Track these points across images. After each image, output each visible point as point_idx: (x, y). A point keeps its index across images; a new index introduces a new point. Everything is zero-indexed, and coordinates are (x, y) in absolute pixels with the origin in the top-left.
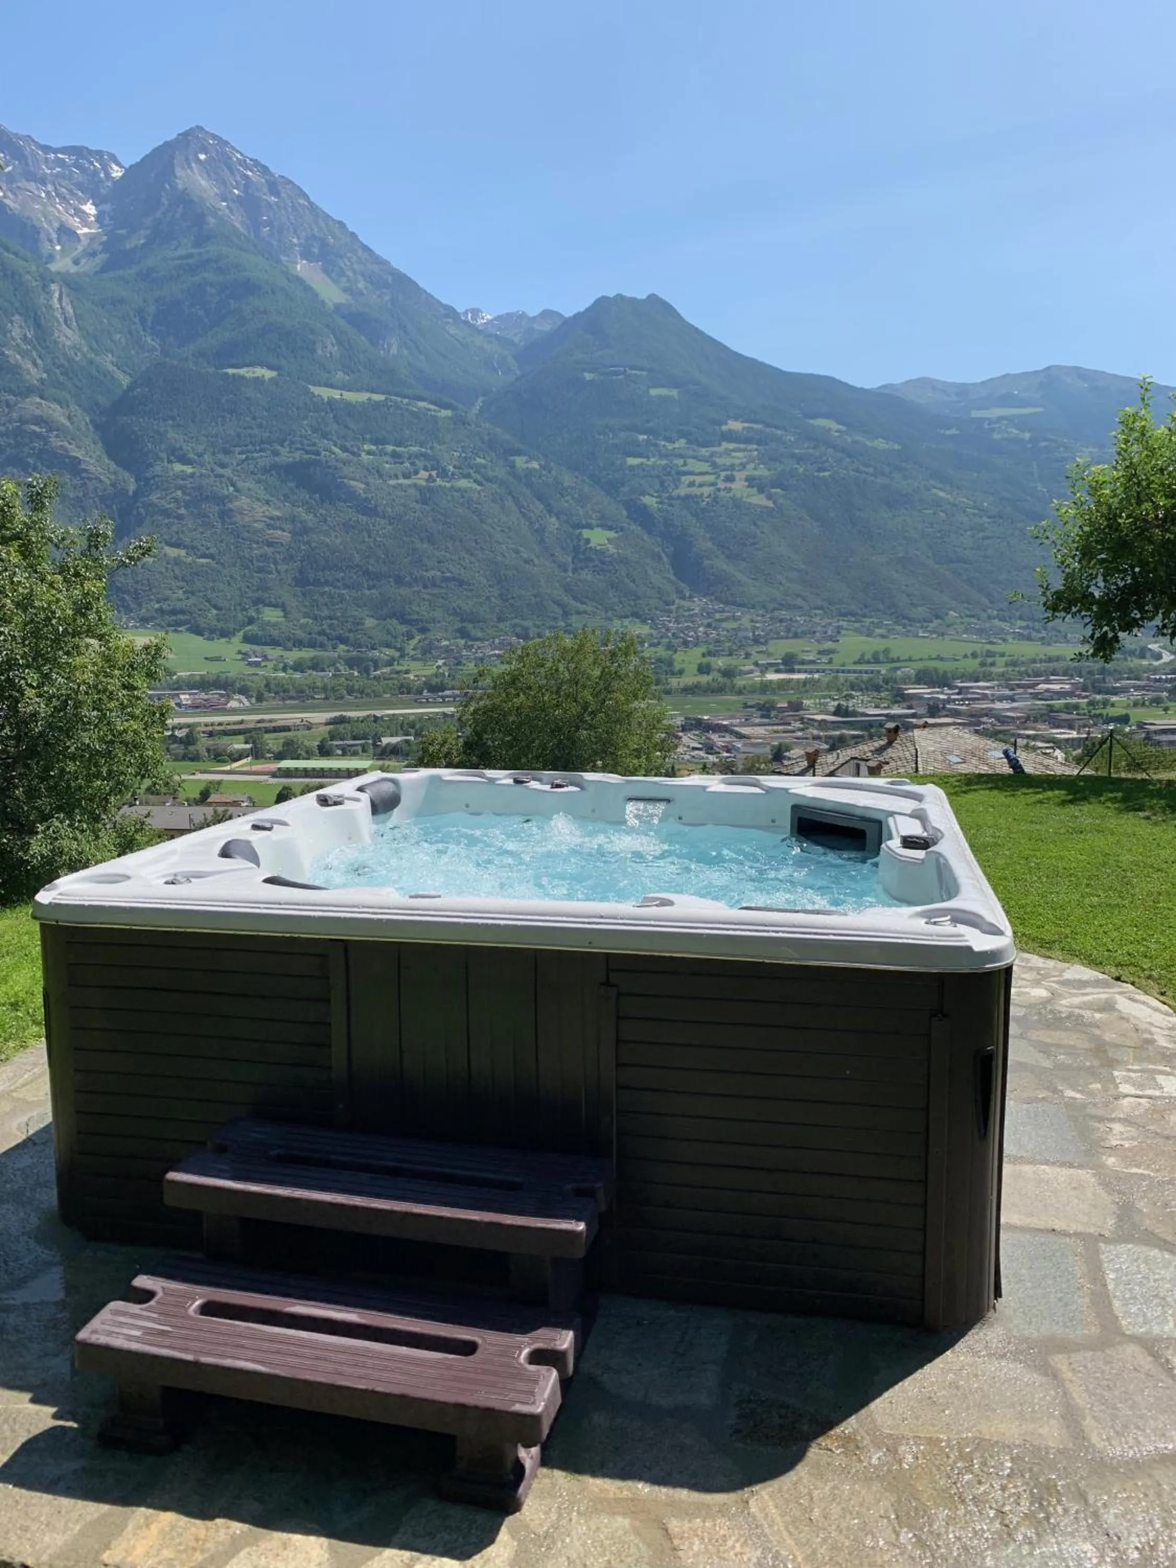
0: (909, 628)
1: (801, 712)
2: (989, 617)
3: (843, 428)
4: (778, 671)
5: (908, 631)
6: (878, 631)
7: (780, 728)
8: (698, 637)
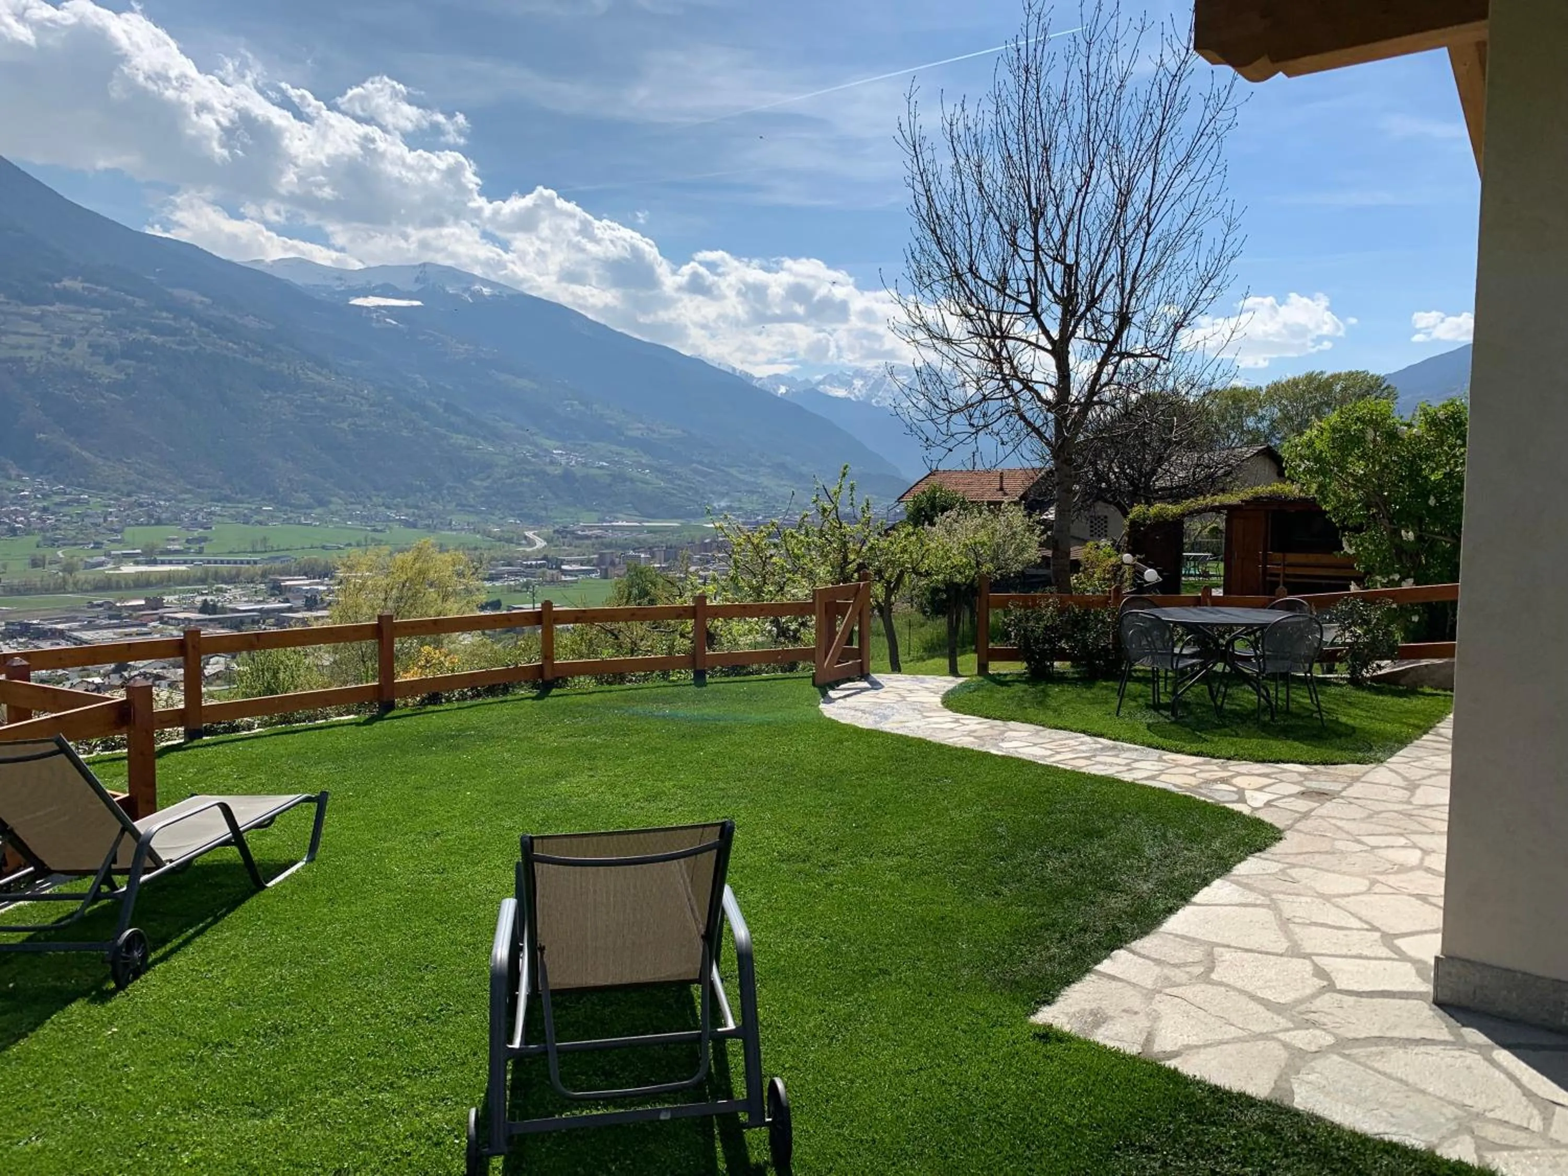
0: (290, 515)
1: (160, 611)
2: (374, 506)
3: (207, 300)
4: (137, 563)
5: (290, 518)
6: (256, 518)
7: (134, 629)
8: (29, 524)
